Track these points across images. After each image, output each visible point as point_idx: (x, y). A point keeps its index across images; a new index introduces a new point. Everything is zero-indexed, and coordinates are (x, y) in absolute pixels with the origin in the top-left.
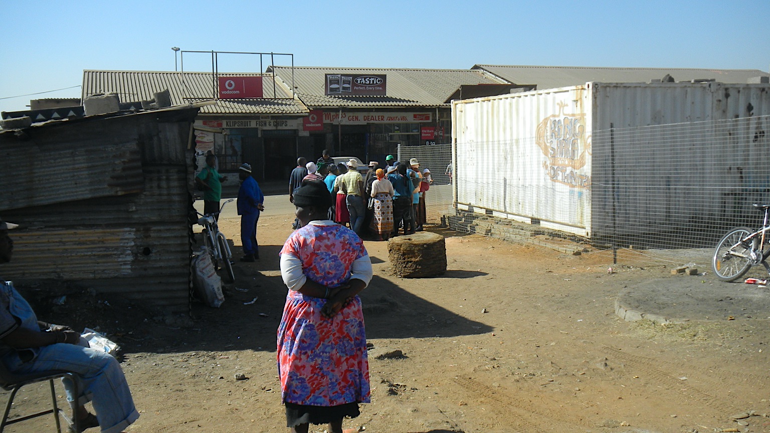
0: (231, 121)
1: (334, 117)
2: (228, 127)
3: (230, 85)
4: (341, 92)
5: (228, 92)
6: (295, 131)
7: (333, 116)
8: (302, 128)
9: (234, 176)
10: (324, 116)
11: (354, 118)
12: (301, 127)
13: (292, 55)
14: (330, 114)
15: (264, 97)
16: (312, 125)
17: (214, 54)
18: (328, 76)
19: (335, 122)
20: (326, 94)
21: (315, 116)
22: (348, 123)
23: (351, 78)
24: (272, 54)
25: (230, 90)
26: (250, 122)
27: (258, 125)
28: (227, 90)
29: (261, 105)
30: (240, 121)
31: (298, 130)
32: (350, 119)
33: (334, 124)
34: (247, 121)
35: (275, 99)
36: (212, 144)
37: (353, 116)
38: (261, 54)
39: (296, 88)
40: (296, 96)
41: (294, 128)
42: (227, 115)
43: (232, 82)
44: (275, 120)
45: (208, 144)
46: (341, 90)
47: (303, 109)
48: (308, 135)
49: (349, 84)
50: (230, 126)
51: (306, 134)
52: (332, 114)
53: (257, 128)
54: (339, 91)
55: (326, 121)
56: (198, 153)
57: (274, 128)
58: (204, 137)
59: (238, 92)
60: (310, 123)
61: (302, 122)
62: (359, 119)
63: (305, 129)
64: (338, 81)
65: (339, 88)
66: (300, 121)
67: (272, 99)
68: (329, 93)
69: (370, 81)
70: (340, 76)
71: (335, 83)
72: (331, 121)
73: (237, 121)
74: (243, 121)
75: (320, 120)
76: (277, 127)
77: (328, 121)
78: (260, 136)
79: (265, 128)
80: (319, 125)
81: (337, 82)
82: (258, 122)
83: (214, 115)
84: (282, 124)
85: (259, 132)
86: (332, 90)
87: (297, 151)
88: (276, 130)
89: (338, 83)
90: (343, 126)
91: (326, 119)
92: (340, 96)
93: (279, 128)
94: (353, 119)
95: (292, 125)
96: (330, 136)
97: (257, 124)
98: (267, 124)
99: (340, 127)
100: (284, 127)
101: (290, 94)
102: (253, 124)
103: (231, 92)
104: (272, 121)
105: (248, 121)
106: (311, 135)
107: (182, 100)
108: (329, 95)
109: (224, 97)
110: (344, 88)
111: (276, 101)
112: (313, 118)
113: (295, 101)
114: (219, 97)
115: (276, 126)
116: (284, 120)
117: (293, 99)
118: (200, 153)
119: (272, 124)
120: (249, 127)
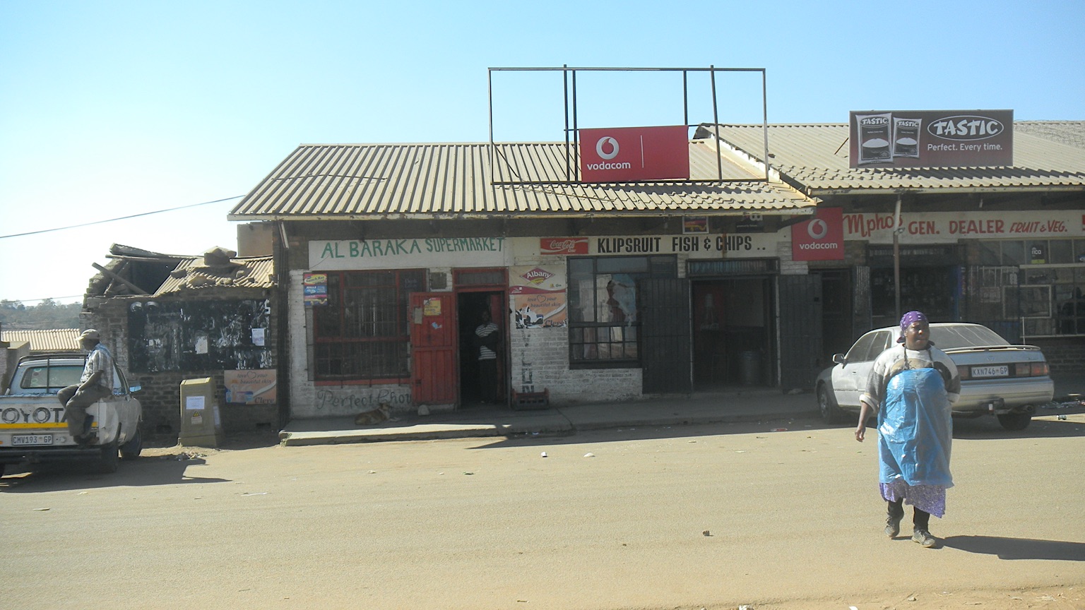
0: (611, 238)
1: (872, 226)
2: (602, 254)
3: (608, 148)
4: (891, 160)
5: (603, 166)
6: (771, 262)
7: (869, 223)
8: (790, 254)
9: (617, 375)
10: (846, 222)
11: (925, 226)
12: (786, 253)
13: (764, 70)
14: (861, 217)
15: (692, 178)
16: (814, 246)
17: (570, 74)
18: (859, 118)
19: (873, 240)
20: (854, 164)
21: (822, 223)
22: (918, 239)
23: (919, 121)
24: (712, 70)
25: (606, 162)
26: (657, 239)
27: (677, 247)
28: (599, 160)
29: (684, 193)
30: (633, 237)
31: (777, 259)
32: (913, 230)
33: (872, 242)
34: (649, 237)
35: (721, 181)
36: (564, 296)
37: (921, 223)
38: (685, 70)
39: (772, 156)
40: (774, 176)
41: (769, 253)
42: (596, 215)
43: (612, 141)
44: (721, 235)
45: (553, 295)
46: (893, 153)
47: (802, 202)
48: (806, 272)
49: (914, 137)
50: (608, 251)
51: (801, 268)
52: (868, 216)
53: (675, 255)
54: (888, 157)
55: (849, 236)
56: (529, 318)
57: (719, 255)
58: (544, 278)
59: (627, 165)
60: (810, 241)
61: (789, 239)
62: (937, 228)
63: (797, 256)
64: (885, 129)
65: (886, 148)
66: (784, 235)
67: (712, 182)
68: (860, 162)
69: (969, 128)
70: (889, 116)
71: (876, 136)
72: (864, 236)
73: (625, 238)
74: (640, 237)
75: (835, 233)
76: (724, 253)
77: (856, 236)
78: (681, 274)
79: (694, 255)
80: (835, 245)
81: (882, 132)
82: (677, 241)
83: (564, 216)
84: (738, 245)
85: (679, 265)
86: (868, 153)
87: (778, 314)
88: (723, 260)
89: (885, 136)
90: (902, 247)
91: (850, 232)
92: (891, 169)
93: (731, 254)
94: (921, 228)
95: (764, 245)
96: (863, 275)
97: (674, 245)
98: (701, 245)
99: (896, 248)
100: (742, 253)
101: (759, 170)
102: (665, 245)
103: (611, 166)
104: (713, 237)
105: (653, 237)
106: (812, 271)
107: (491, 187)
108: (861, 166)
109: (592, 179)
110: (900, 148)
111: (723, 186)
112: (817, 229)
113: (771, 186)
114: (580, 179)
115: (723, 249)
116: (743, 235)
117: (766, 180)
118: (534, 319)
119: (713, 244)
120: (654, 252)
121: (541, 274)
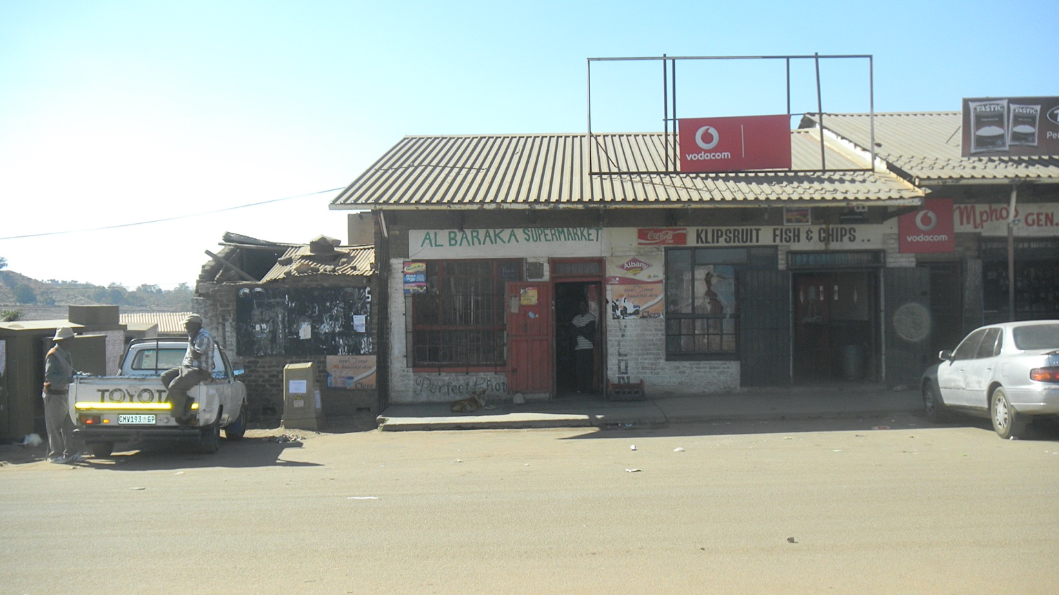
0: (710, 229)
1: (985, 217)
2: (700, 245)
3: (707, 138)
4: (1007, 148)
5: (703, 156)
6: (877, 255)
7: (981, 214)
8: (896, 246)
9: (714, 368)
10: (957, 214)
11: (1043, 218)
12: (893, 245)
13: (871, 57)
14: (973, 208)
15: (794, 168)
16: (922, 238)
17: (669, 63)
18: (972, 105)
19: (988, 230)
20: (966, 153)
21: (931, 214)
22: (1035, 231)
23: (1038, 108)
24: (817, 57)
25: (706, 151)
26: (758, 231)
27: (778, 239)
28: (699, 150)
29: (785, 183)
30: (732, 228)
31: (883, 251)
32: (1030, 221)
33: (984, 234)
34: (749, 228)
35: (824, 171)
36: (661, 287)
37: (1038, 215)
38: (788, 58)
39: (879, 145)
40: (881, 166)
41: (875, 245)
42: (693, 206)
43: (712, 131)
44: (824, 226)
45: (649, 286)
46: (1008, 141)
47: (910, 193)
48: (913, 265)
49: (1033, 125)
50: (707, 242)
51: (907, 261)
52: (980, 208)
53: (776, 247)
54: (1003, 144)
55: (963, 227)
56: (625, 308)
57: (821, 246)
58: (642, 269)
59: (727, 155)
60: (918, 232)
61: (895, 230)
62: (1056, 220)
63: (904, 248)
64: (1000, 116)
65: (1001, 137)
66: (891, 227)
67: (815, 171)
68: (973, 150)
70: (1005, 103)
71: (990, 124)
72: (976, 227)
73: (724, 229)
74: (740, 228)
75: (945, 224)
76: (827, 244)
77: (968, 228)
78: (782, 266)
79: (795, 247)
80: (944, 237)
81: (997, 119)
82: (778, 232)
83: (661, 206)
84: (842, 236)
85: (780, 257)
86: (981, 141)
87: (882, 307)
88: (826, 252)
89: (1000, 123)
90: (1019, 240)
91: (962, 223)
92: (1006, 158)
93: (834, 246)
94: (1039, 220)
95: (870, 237)
96: (974, 268)
97: (775, 236)
98: (803, 236)
99: (1011, 242)
100: (846, 245)
101: (865, 159)
102: (766, 236)
103: (710, 156)
104: (815, 229)
105: (753, 227)
106: (920, 264)
107: (588, 177)
108: (974, 155)
109: (690, 168)
110: (1016, 136)
111: (826, 176)
112: (926, 220)
113: (877, 176)
114: (678, 169)
115: (826, 240)
116: (847, 227)
117: (872, 170)
118: (630, 310)
119: (815, 235)
120: (754, 243)
121: (638, 265)
